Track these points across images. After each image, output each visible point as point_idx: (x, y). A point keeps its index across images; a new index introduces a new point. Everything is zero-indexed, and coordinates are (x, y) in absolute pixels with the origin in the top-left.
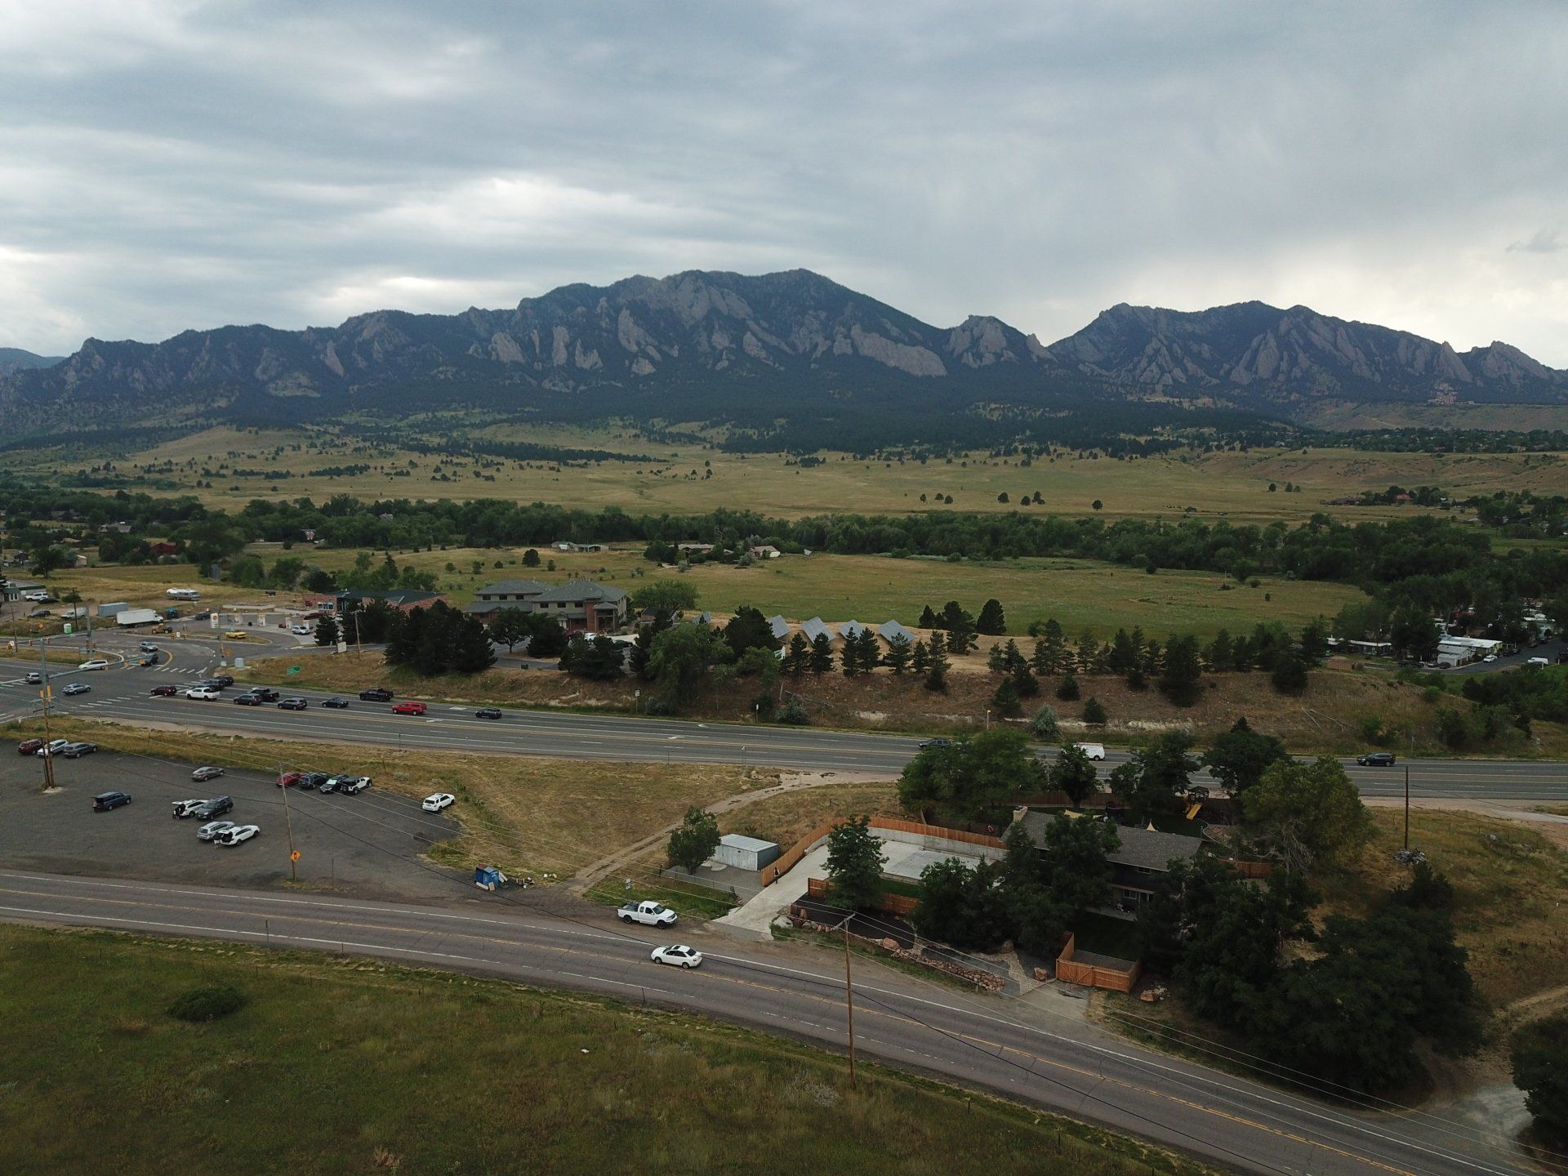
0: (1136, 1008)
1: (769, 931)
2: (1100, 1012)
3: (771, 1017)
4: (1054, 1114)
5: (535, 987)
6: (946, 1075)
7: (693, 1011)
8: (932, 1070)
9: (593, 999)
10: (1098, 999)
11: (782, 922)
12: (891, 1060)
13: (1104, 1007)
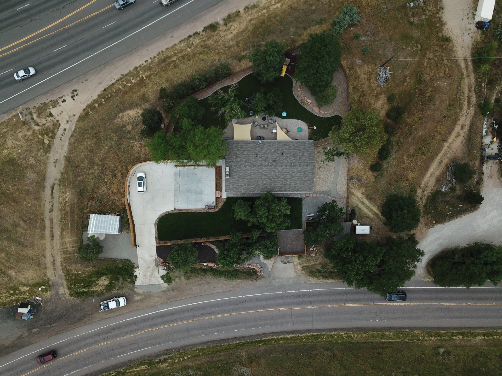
0: (310, 261)
1: (162, 282)
2: (299, 268)
3: (202, 338)
4: (307, 334)
5: (117, 370)
6: (270, 333)
7: (177, 350)
8: (265, 334)
9: (141, 364)
10: (295, 259)
11: (163, 272)
12: (251, 336)
13: (300, 264)
